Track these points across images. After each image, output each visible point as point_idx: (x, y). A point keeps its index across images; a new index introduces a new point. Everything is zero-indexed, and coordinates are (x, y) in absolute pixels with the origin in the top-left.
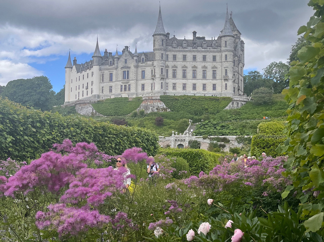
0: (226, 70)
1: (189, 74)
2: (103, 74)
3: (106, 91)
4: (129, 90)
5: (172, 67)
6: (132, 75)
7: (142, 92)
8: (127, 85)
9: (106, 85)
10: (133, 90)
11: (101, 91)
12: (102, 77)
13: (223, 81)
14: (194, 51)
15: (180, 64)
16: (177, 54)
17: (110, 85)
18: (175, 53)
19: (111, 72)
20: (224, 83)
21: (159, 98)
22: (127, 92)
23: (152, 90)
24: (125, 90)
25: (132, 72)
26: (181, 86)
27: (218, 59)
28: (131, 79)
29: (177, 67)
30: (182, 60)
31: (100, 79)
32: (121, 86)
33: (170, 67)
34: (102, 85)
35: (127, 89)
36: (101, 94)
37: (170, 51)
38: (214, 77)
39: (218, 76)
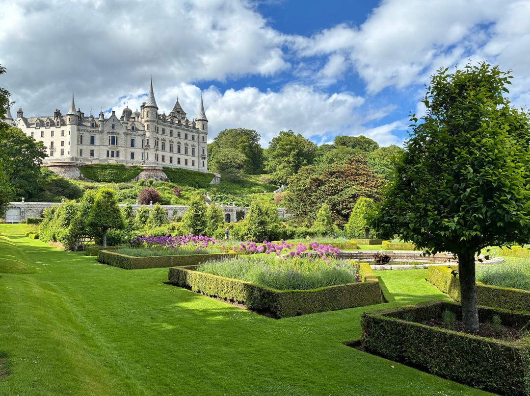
0: (203, 150)
1: (175, 149)
2: (81, 136)
3: (86, 155)
4: (118, 156)
5: (162, 140)
6: (121, 142)
7: (132, 160)
8: (115, 152)
9: (87, 148)
10: (122, 157)
11: (79, 154)
12: (80, 138)
13: (201, 158)
14: (179, 128)
15: (168, 138)
16: (166, 128)
17: (91, 149)
18: (164, 127)
19: (93, 135)
20: (201, 161)
21: (161, 168)
22: (115, 158)
23: (143, 159)
24: (113, 156)
25: (121, 139)
26: (169, 159)
27: (196, 138)
28: (119, 146)
29: (165, 141)
30: (169, 135)
31: (78, 141)
32: (108, 152)
33: (160, 139)
34: (81, 147)
35: (115, 155)
36: (79, 157)
37: (160, 124)
38: (193, 154)
39: (196, 154)
